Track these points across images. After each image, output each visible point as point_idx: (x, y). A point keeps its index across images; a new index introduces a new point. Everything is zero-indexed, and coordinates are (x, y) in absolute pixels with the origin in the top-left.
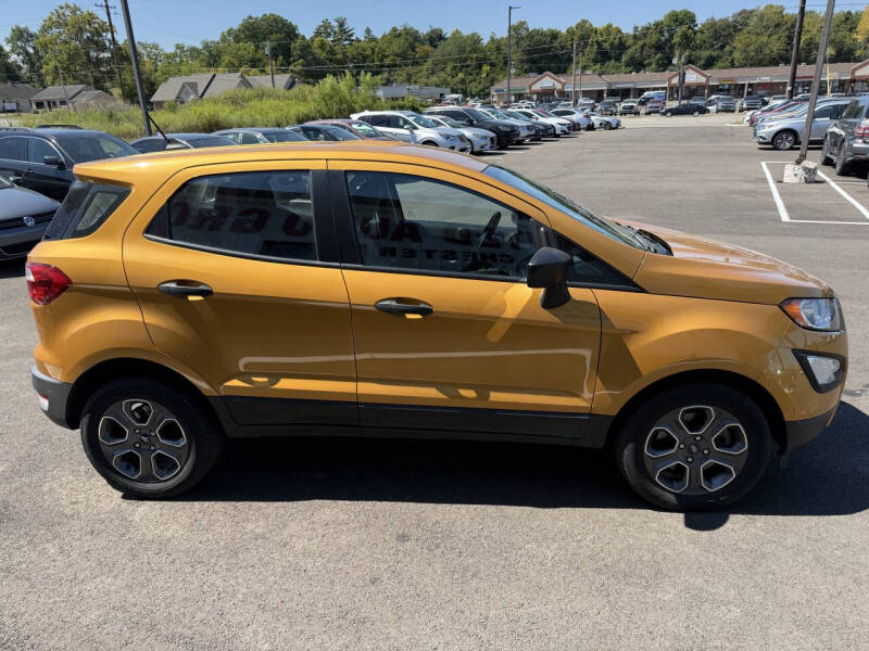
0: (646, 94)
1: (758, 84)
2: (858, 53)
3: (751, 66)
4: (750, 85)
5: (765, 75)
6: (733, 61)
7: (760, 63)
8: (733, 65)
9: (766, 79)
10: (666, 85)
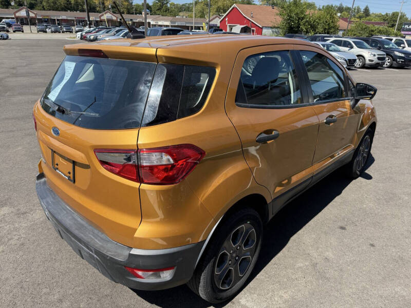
0: (3, 20)
1: (62, 20)
2: (98, 9)
3: (53, 10)
4: (58, 20)
5: (63, 16)
6: (43, 7)
7: (57, 9)
8: (44, 9)
9: (64, 17)
10: (13, 16)
